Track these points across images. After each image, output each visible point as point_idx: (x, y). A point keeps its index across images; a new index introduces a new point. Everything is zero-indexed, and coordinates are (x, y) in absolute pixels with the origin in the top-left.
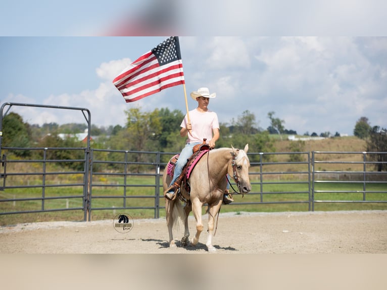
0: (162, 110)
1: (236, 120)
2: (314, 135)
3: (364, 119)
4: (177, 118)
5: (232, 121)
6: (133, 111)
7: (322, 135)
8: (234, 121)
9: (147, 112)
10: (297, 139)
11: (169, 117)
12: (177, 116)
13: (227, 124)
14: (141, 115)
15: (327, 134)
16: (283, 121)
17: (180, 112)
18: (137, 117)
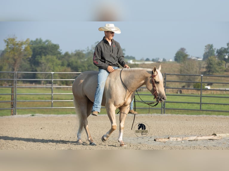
0: (37, 39)
1: (90, 48)
2: (148, 60)
3: (183, 50)
4: (47, 46)
5: (87, 49)
6: (11, 40)
7: (153, 60)
8: (88, 49)
9: (21, 41)
10: (133, 63)
11: (41, 45)
12: (48, 44)
13: (84, 51)
14: (16, 43)
15: (157, 59)
16: (124, 50)
17: (50, 41)
18: (13, 45)
